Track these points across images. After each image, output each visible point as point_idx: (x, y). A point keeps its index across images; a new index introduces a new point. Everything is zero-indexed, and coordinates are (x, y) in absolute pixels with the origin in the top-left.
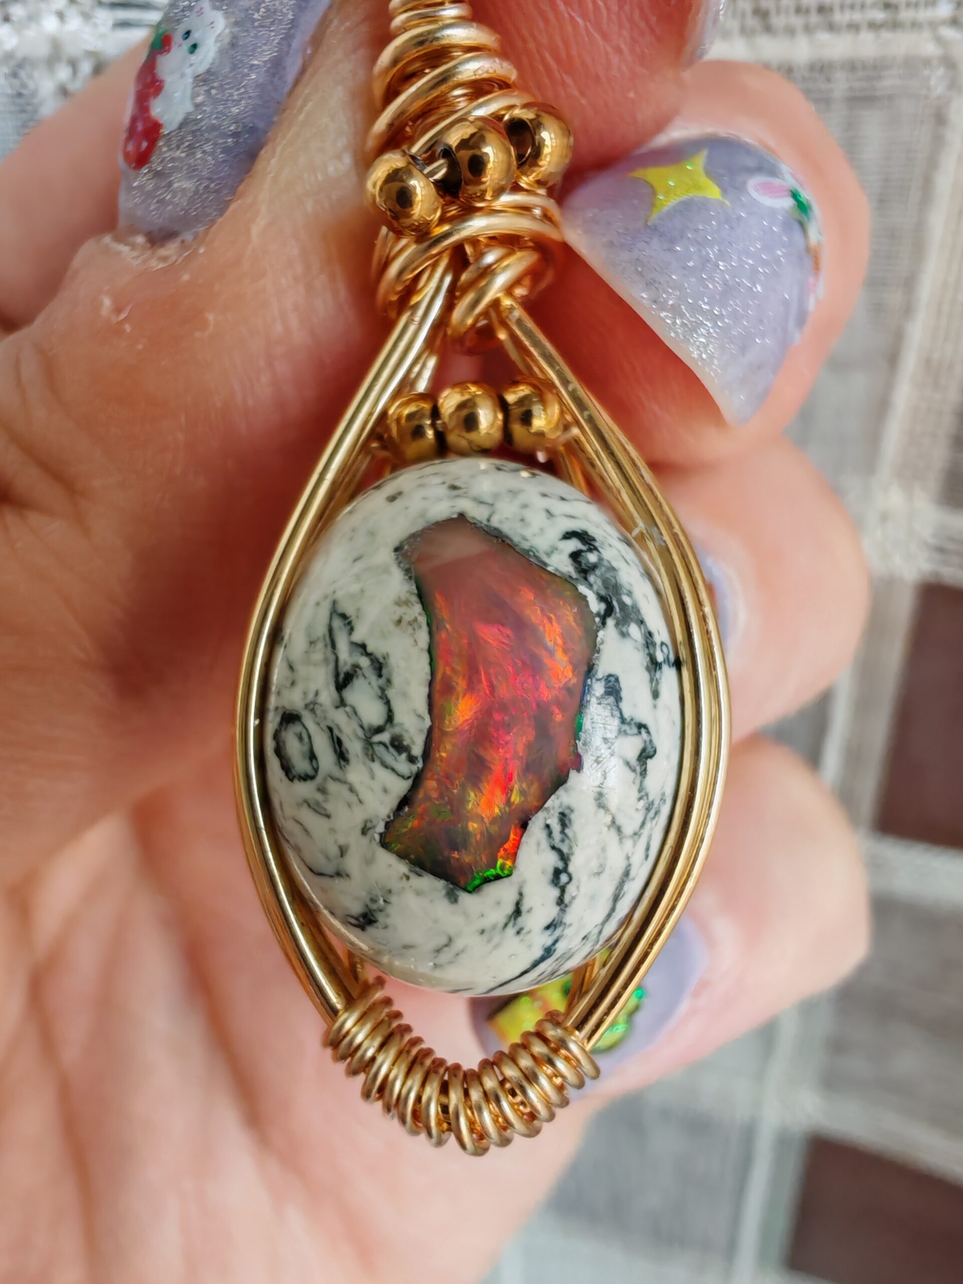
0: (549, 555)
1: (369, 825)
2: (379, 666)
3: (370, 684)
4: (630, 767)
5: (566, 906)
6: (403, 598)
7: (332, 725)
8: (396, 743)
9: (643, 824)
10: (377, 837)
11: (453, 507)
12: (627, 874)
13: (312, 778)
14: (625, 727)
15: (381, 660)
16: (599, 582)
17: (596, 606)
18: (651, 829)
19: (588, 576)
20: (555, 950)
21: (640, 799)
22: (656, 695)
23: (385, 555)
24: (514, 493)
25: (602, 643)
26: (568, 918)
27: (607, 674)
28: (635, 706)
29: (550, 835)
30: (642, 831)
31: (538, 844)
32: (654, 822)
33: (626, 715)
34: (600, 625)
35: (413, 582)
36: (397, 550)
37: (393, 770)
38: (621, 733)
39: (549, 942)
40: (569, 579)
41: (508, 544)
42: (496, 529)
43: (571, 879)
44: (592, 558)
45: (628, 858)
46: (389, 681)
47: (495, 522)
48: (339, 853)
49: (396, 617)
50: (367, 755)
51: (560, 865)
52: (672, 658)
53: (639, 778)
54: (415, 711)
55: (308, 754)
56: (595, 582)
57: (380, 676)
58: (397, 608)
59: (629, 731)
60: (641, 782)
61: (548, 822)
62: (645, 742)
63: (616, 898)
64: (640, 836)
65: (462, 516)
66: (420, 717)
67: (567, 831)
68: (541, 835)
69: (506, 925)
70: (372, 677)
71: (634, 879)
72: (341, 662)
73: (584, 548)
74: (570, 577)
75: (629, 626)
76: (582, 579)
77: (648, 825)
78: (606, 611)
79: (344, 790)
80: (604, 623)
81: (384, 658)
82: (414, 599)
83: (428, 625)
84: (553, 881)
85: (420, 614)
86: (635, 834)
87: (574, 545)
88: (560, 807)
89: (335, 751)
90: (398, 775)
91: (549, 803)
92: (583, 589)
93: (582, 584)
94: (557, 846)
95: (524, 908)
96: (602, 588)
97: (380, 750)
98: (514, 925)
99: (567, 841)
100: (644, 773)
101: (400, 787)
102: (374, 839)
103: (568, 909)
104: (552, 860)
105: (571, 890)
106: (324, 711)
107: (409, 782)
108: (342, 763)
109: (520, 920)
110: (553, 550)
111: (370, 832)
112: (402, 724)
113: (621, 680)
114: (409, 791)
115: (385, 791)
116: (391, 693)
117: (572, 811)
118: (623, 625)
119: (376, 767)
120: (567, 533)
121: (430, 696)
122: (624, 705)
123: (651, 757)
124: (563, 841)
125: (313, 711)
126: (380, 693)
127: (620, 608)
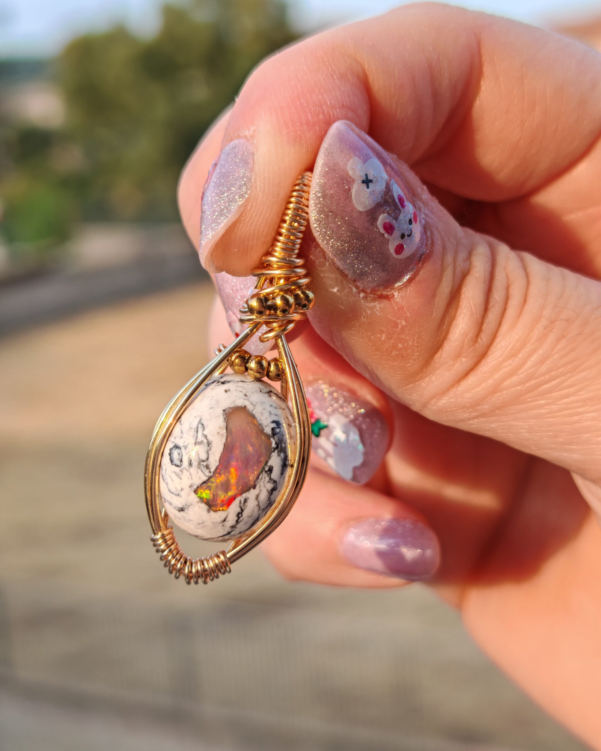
0: (266, 427)
1: (192, 485)
2: (209, 443)
3: (205, 447)
4: (268, 491)
5: (238, 523)
6: (222, 426)
7: (190, 455)
8: (207, 466)
10: (193, 489)
11: (244, 402)
12: (258, 519)
13: (179, 467)
17: (274, 445)
19: (275, 436)
20: (230, 534)
22: (282, 474)
23: (220, 412)
24: (262, 403)
25: (272, 456)
26: (237, 526)
27: (270, 465)
28: (275, 475)
29: (240, 503)
30: (266, 509)
31: (236, 505)
33: (272, 478)
34: (273, 451)
35: (226, 423)
36: (224, 410)
37: (204, 473)
38: (269, 482)
39: (230, 530)
41: (255, 420)
42: (254, 414)
43: (242, 516)
44: (278, 430)
46: (210, 449)
47: (254, 412)
48: (180, 489)
49: (218, 432)
50: (198, 466)
51: (240, 511)
54: (215, 459)
55: (180, 460)
56: (276, 438)
57: (208, 446)
58: (219, 429)
59: (271, 482)
60: (270, 496)
61: (241, 500)
63: (252, 525)
65: (245, 407)
66: (216, 462)
67: (246, 504)
68: (238, 503)
69: (220, 523)
71: (259, 521)
72: (198, 438)
73: (276, 427)
74: (270, 435)
76: (273, 436)
78: (276, 447)
79: (188, 474)
82: (225, 428)
84: (237, 515)
85: (225, 433)
87: (274, 425)
88: (246, 497)
90: (205, 475)
91: (243, 495)
93: (272, 438)
94: (241, 506)
95: (227, 520)
96: (278, 440)
97: (202, 467)
99: (244, 506)
100: (271, 494)
102: (192, 489)
104: (239, 510)
105: (241, 519)
107: (207, 478)
109: (224, 523)
110: (268, 425)
111: (192, 487)
112: (210, 462)
113: (273, 468)
114: (207, 480)
116: (210, 452)
117: (248, 499)
118: (280, 453)
119: (199, 471)
120: (273, 421)
122: (272, 474)
123: (275, 490)
125: (185, 448)
126: (207, 451)
127: (281, 447)
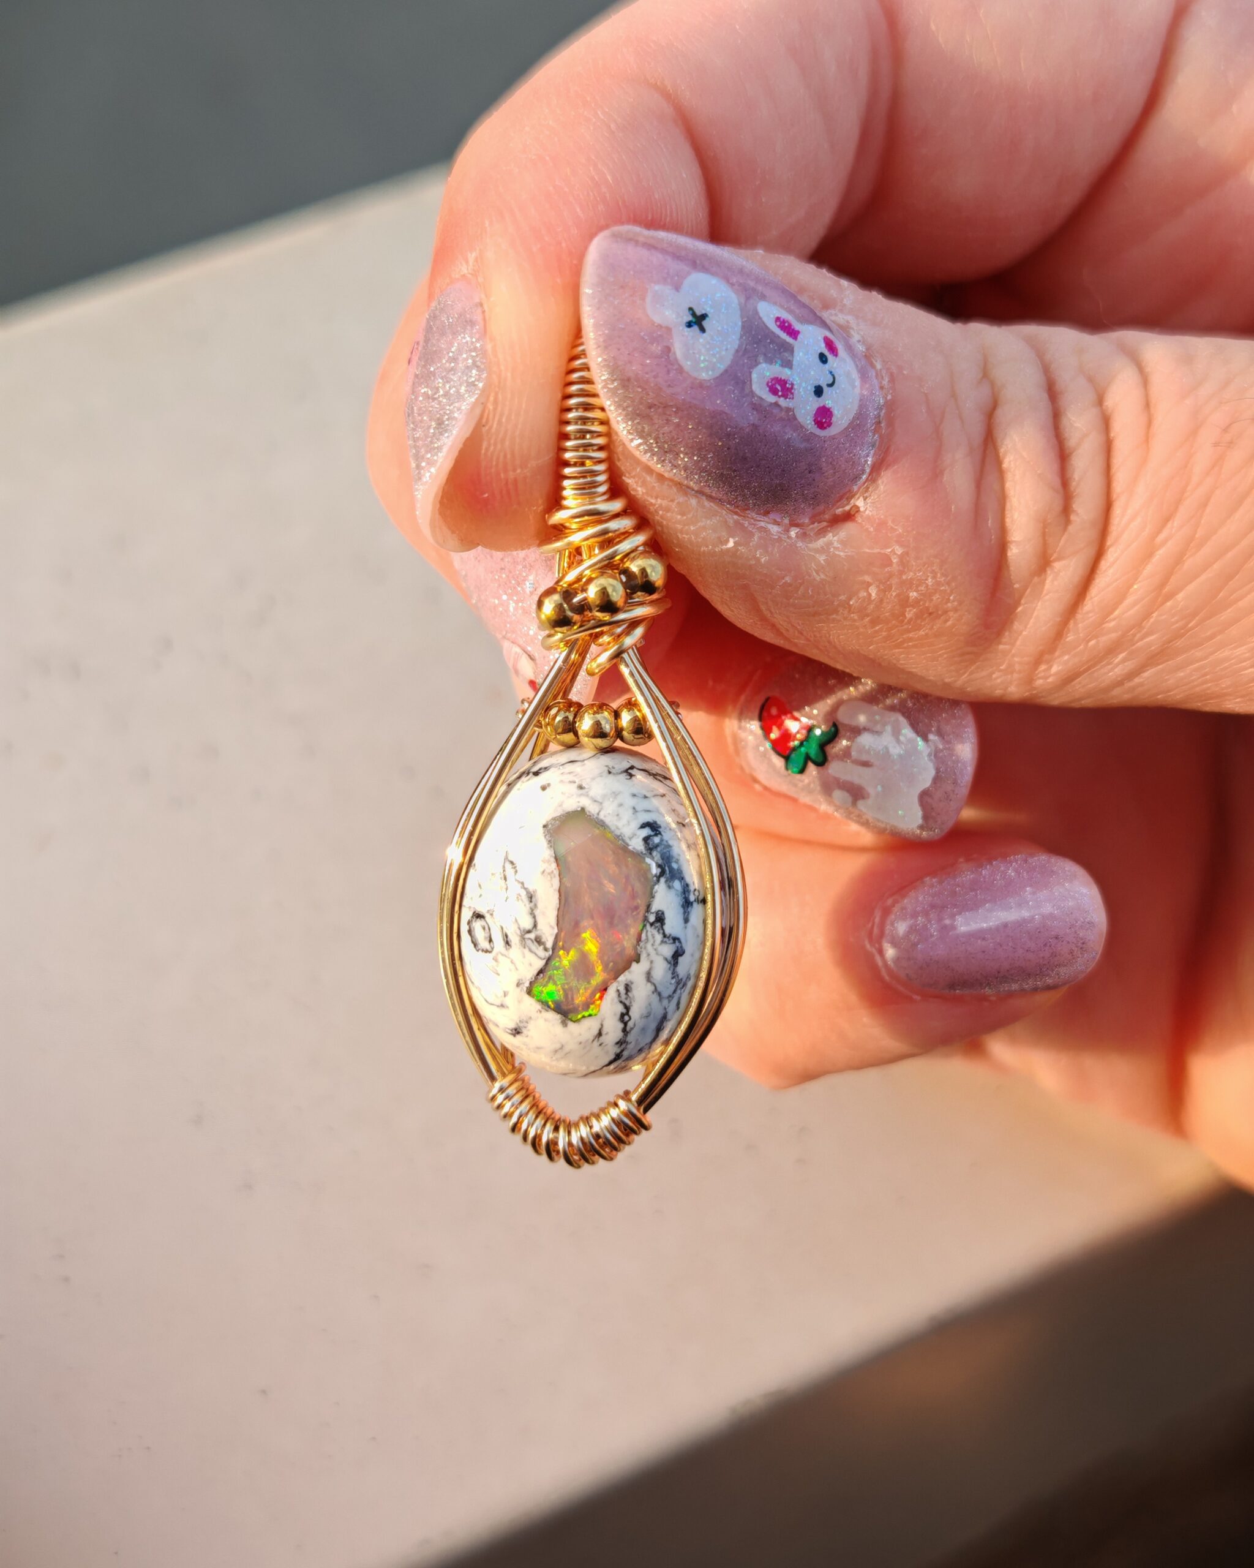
0: (630, 839)
1: (521, 982)
2: (531, 896)
3: (525, 905)
4: (667, 961)
5: (628, 1033)
6: (547, 859)
7: (502, 925)
8: (538, 940)
9: (675, 992)
10: (525, 989)
11: (579, 802)
13: (490, 952)
14: (666, 939)
15: (532, 893)
16: (659, 856)
17: (655, 870)
18: (681, 994)
19: (652, 852)
20: (622, 1055)
21: (673, 978)
22: (686, 920)
23: (538, 831)
24: (615, 794)
25: (656, 892)
26: (631, 1038)
27: (657, 910)
28: (672, 928)
29: (619, 995)
30: (675, 995)
31: (613, 1000)
32: (683, 990)
33: (667, 932)
34: (656, 881)
35: (552, 849)
36: (544, 826)
37: (536, 954)
39: (618, 1051)
40: (640, 854)
41: (608, 831)
42: (602, 821)
43: (629, 1018)
44: (657, 840)
45: (665, 1009)
46: (536, 905)
47: (601, 817)
48: (503, 994)
49: (542, 870)
50: (521, 944)
51: (624, 1011)
52: (701, 898)
53: (672, 967)
54: (549, 923)
55: (488, 939)
56: (656, 856)
57: (531, 902)
58: (542, 864)
59: (668, 942)
60: (674, 970)
61: (619, 988)
62: (678, 947)
64: (673, 998)
65: (583, 809)
66: (553, 928)
67: (629, 993)
68: (615, 995)
69: (593, 1041)
70: (527, 902)
71: (669, 1020)
73: (652, 833)
74: (642, 853)
75: (674, 882)
76: (648, 854)
77: (678, 992)
78: (661, 873)
79: (508, 961)
80: (658, 881)
81: (534, 892)
83: (559, 875)
84: (620, 1019)
85: (555, 869)
86: (670, 996)
87: (646, 832)
88: (626, 980)
89: (504, 940)
90: (538, 957)
91: (619, 979)
92: (648, 860)
93: (648, 857)
94: (623, 1001)
95: (604, 1032)
97: (529, 942)
98: (598, 1040)
99: (628, 999)
100: (676, 964)
102: (523, 989)
104: (620, 1009)
105: (630, 1024)
108: (508, 947)
109: (601, 1038)
110: (634, 835)
111: (521, 986)
112: (541, 930)
113: (665, 913)
114: (544, 966)
115: (531, 965)
116: (537, 912)
117: (632, 983)
118: (670, 882)
119: (526, 951)
120: (643, 824)
121: (558, 916)
122: (665, 927)
123: (681, 955)
124: (626, 999)
125: (492, 915)
126: (530, 911)
127: (670, 872)
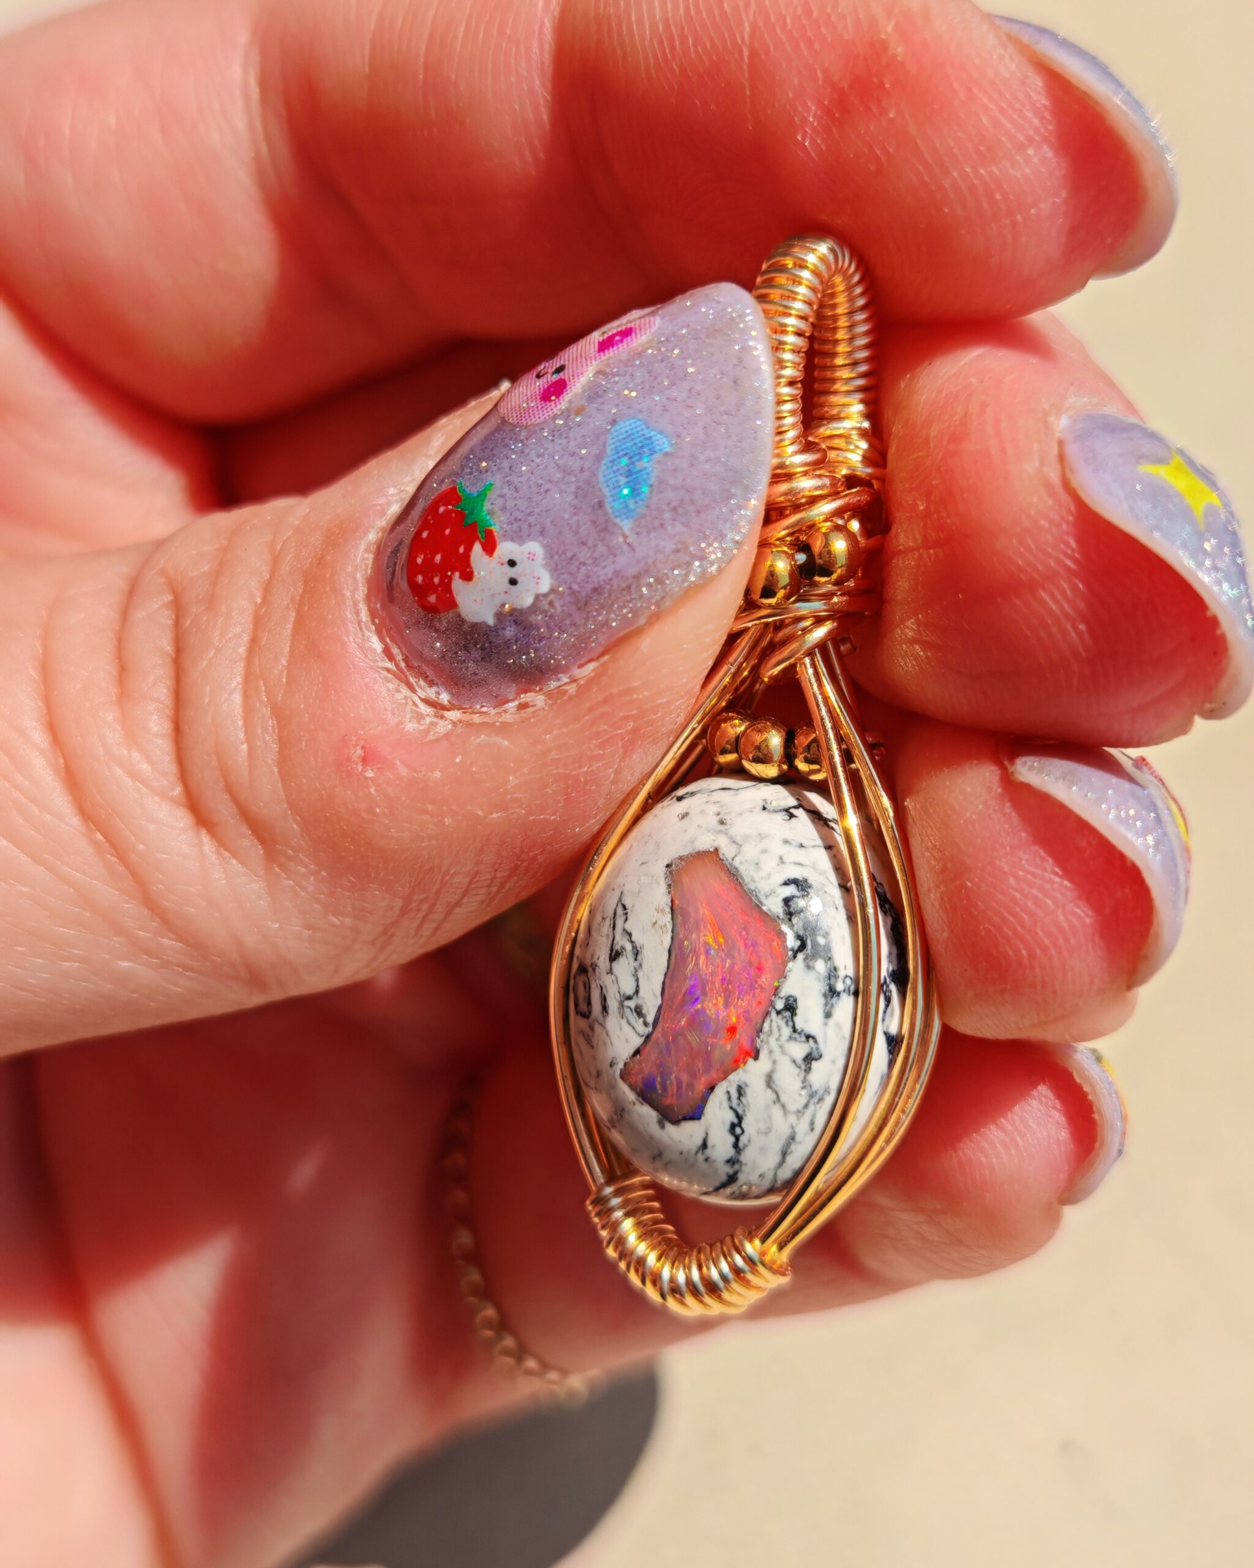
0: (767, 896)
1: (616, 1061)
2: (636, 953)
3: (629, 963)
4: (796, 1064)
5: (740, 1150)
6: (661, 907)
7: (602, 985)
8: (638, 1010)
9: (806, 1106)
10: (619, 1071)
11: (714, 840)
12: (792, 1138)
13: (588, 1017)
14: (796, 1035)
15: (639, 949)
16: (801, 924)
17: (792, 942)
18: (815, 1111)
19: (793, 918)
20: (737, 1179)
21: (803, 1088)
22: (828, 1015)
23: (660, 870)
24: (762, 837)
25: (790, 971)
26: (743, 1159)
27: (787, 995)
28: (807, 1021)
29: (729, 1099)
30: (806, 1110)
31: (721, 1103)
32: (818, 1106)
33: (798, 1026)
34: (791, 957)
35: (670, 895)
36: (668, 866)
37: (634, 1028)
39: (731, 1171)
40: (776, 919)
41: (740, 883)
42: (736, 868)
43: (743, 1132)
44: (802, 903)
45: (793, 1127)
46: (640, 965)
47: (736, 863)
48: (596, 1074)
49: (654, 920)
50: (620, 1013)
52: (852, 988)
53: (803, 1073)
54: (653, 990)
55: (587, 1000)
56: (797, 924)
57: (636, 960)
58: (655, 913)
59: (798, 1039)
61: (729, 1089)
62: (812, 1049)
63: (784, 1154)
64: (803, 1114)
65: (716, 850)
66: (655, 996)
67: (742, 1099)
68: (724, 1098)
69: (697, 1152)
70: (632, 959)
71: (800, 1143)
72: (615, 942)
73: (798, 894)
74: (778, 917)
75: (816, 961)
76: (787, 920)
77: (812, 1107)
78: (799, 947)
79: (603, 1033)
80: (795, 957)
81: (641, 948)
82: (668, 910)
83: (673, 931)
84: (730, 1131)
85: (669, 922)
86: (799, 1111)
87: (791, 890)
88: (739, 1081)
89: (602, 1004)
90: (636, 1032)
91: (731, 1077)
92: (785, 928)
93: (785, 924)
94: (734, 1107)
95: (710, 1143)
96: (802, 929)
97: (627, 1011)
98: (703, 1153)
99: (741, 1105)
100: (808, 1070)
101: (637, 1042)
102: (617, 1072)
103: (742, 1153)
105: (743, 1140)
106: (600, 973)
107: (642, 1039)
108: (605, 1014)
109: (707, 1151)
110: (773, 892)
111: (615, 1067)
112: (643, 998)
113: (798, 1001)
114: (642, 1045)
115: (627, 1041)
116: (640, 974)
117: (747, 1086)
118: (811, 960)
119: (624, 1022)
120: (789, 880)
121: (664, 983)
122: (797, 1019)
123: (816, 1060)
124: (739, 1105)
125: (595, 970)
126: (634, 971)
127: (812, 946)
